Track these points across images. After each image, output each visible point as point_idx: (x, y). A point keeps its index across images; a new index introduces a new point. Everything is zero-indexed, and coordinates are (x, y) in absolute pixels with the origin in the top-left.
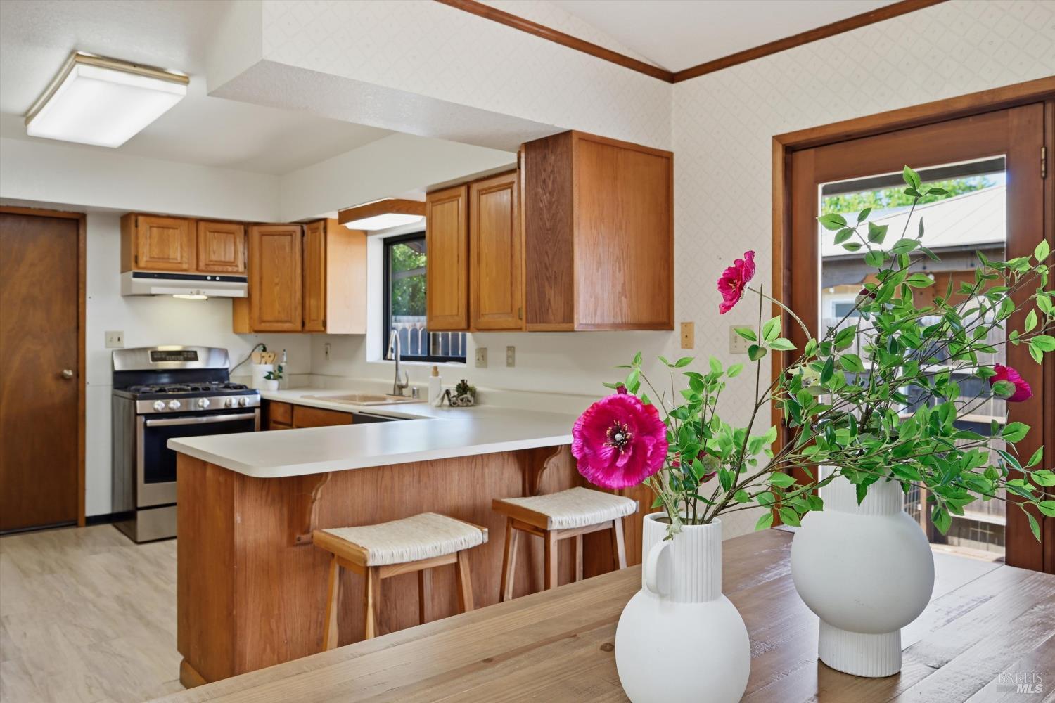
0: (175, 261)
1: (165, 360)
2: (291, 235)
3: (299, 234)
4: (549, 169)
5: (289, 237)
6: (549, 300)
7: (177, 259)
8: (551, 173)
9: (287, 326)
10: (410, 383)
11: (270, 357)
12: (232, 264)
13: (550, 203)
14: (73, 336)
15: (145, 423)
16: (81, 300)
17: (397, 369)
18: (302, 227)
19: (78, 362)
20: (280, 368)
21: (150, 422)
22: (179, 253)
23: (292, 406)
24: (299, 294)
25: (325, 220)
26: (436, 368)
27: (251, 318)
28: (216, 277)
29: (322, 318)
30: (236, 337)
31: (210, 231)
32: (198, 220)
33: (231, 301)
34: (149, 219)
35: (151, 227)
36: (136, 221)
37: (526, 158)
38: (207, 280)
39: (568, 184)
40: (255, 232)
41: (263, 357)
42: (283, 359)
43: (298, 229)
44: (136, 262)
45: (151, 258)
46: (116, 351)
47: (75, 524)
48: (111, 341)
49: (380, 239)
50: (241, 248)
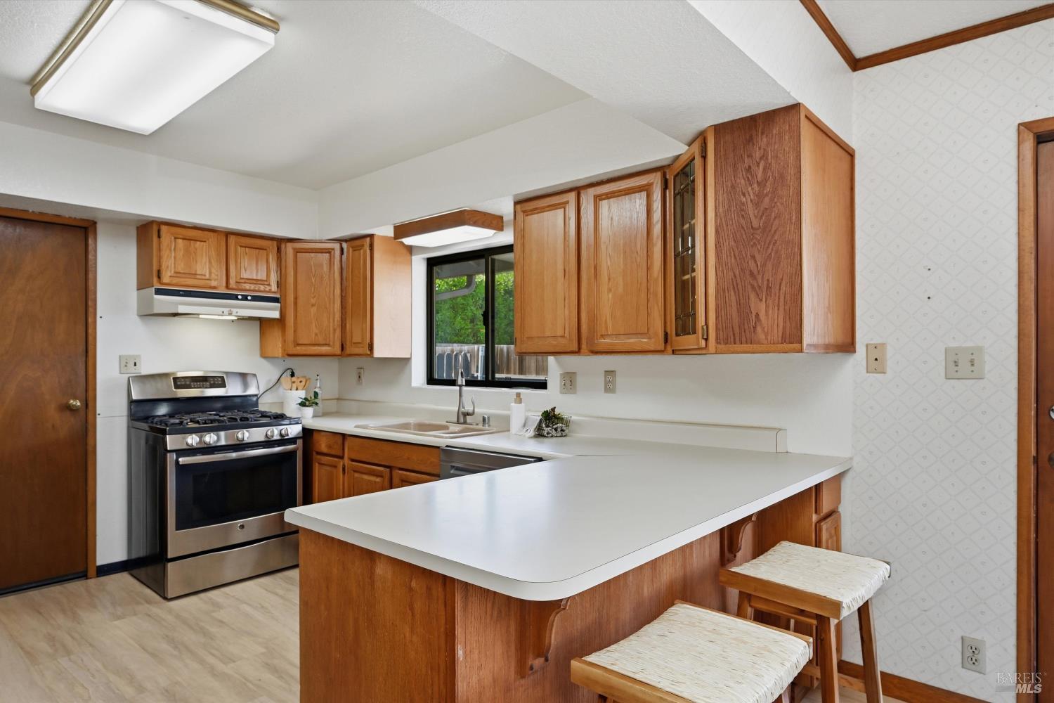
0: (203, 277)
1: (189, 387)
2: (330, 253)
3: (338, 253)
4: (757, 154)
5: (328, 254)
6: (757, 315)
7: (205, 275)
8: (761, 158)
9: (325, 349)
10: (476, 410)
11: (301, 382)
12: (266, 282)
13: (760, 196)
14: (81, 360)
15: (177, 462)
16: (90, 320)
17: (460, 395)
18: (341, 245)
19: (86, 391)
20: (316, 394)
21: (182, 460)
22: (207, 269)
23: (344, 436)
24: (338, 316)
25: (371, 236)
26: (518, 395)
27: (284, 341)
28: (248, 296)
29: (368, 340)
30: (263, 360)
31: (241, 246)
32: (228, 234)
33: (258, 322)
34: (174, 229)
35: (175, 238)
36: (159, 231)
37: (716, 143)
38: (237, 299)
39: (792, 171)
40: (289, 249)
41: (294, 382)
42: (317, 384)
43: (337, 246)
44: (159, 277)
45: (176, 273)
46: (132, 377)
47: (84, 575)
48: (126, 366)
49: (424, 259)
50: (273, 265)
